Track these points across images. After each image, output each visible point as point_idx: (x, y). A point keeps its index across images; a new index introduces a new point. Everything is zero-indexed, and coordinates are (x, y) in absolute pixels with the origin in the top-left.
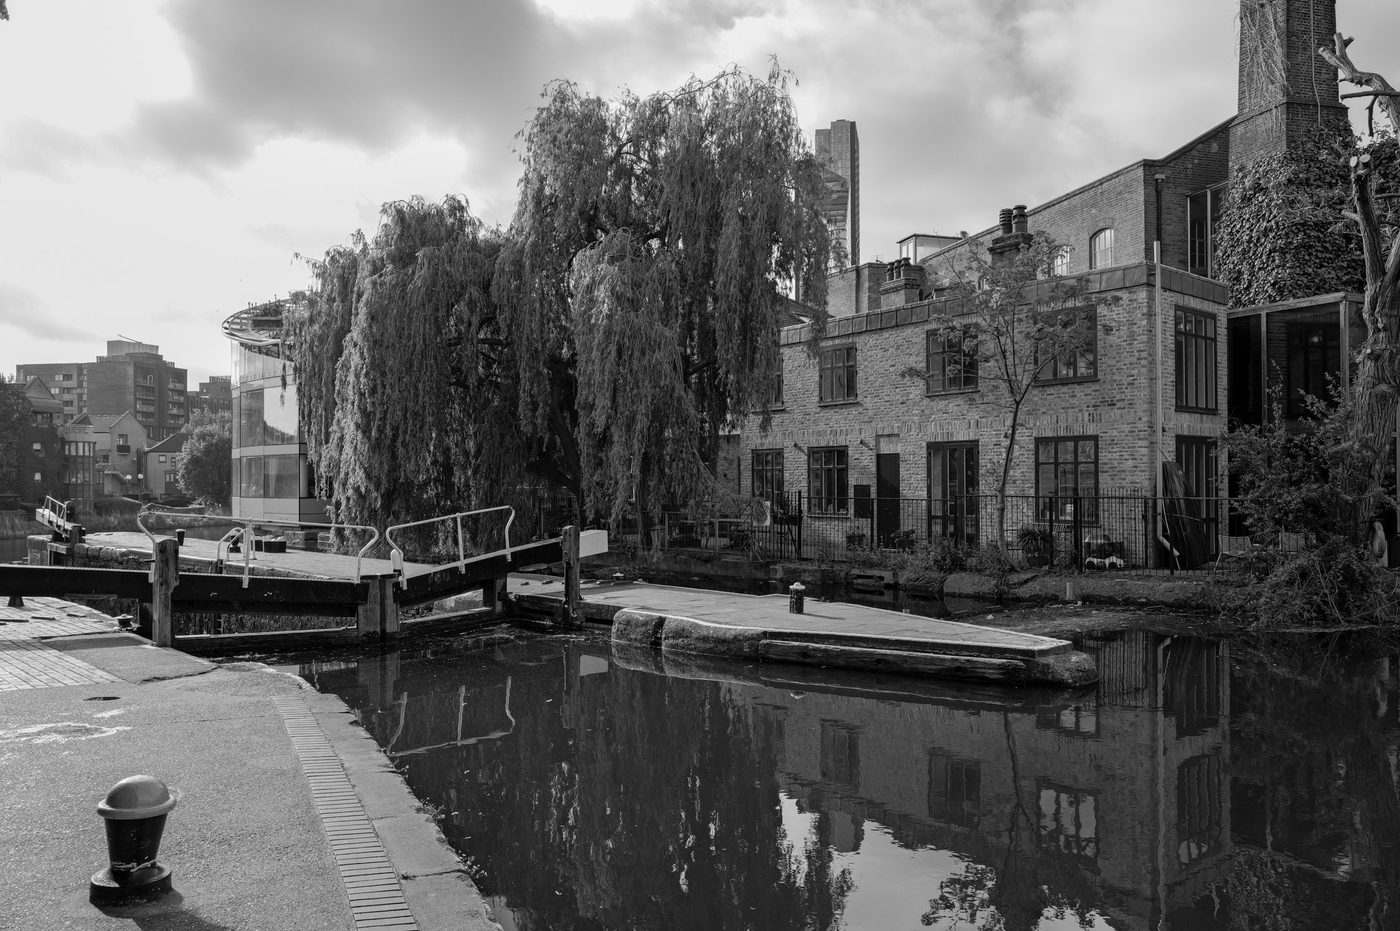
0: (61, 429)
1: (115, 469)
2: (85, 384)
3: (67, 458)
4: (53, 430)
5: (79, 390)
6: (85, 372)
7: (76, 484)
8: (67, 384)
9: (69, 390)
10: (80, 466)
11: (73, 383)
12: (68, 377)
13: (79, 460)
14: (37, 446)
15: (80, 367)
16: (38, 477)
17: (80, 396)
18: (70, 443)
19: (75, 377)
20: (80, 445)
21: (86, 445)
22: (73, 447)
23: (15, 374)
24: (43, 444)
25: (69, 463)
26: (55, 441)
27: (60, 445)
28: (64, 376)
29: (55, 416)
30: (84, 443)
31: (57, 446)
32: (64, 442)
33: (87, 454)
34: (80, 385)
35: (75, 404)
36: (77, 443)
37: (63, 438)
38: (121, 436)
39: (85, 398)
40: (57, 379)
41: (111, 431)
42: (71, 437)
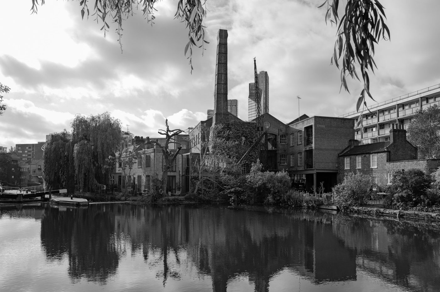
0: (19, 164)
1: (37, 175)
2: (34, 150)
3: (21, 172)
4: (17, 165)
5: (33, 152)
6: (35, 146)
7: (23, 179)
8: (30, 150)
9: (30, 151)
10: (24, 174)
11: (31, 149)
12: (30, 148)
13: (24, 173)
14: (13, 169)
15: (33, 145)
16: (13, 177)
17: (33, 153)
18: (22, 168)
19: (32, 148)
20: (24, 169)
21: (26, 169)
22: (22, 170)
23: (15, 147)
24: (14, 168)
25: (21, 173)
26: (18, 168)
27: (19, 169)
28: (29, 147)
29: (18, 161)
30: (25, 168)
31: (18, 169)
32: (20, 168)
33: (26, 171)
34: (33, 150)
35: (32, 155)
36: (23, 168)
37: (20, 167)
38: (39, 166)
39: (34, 154)
40: (27, 148)
41: (36, 164)
42: (22, 167)
